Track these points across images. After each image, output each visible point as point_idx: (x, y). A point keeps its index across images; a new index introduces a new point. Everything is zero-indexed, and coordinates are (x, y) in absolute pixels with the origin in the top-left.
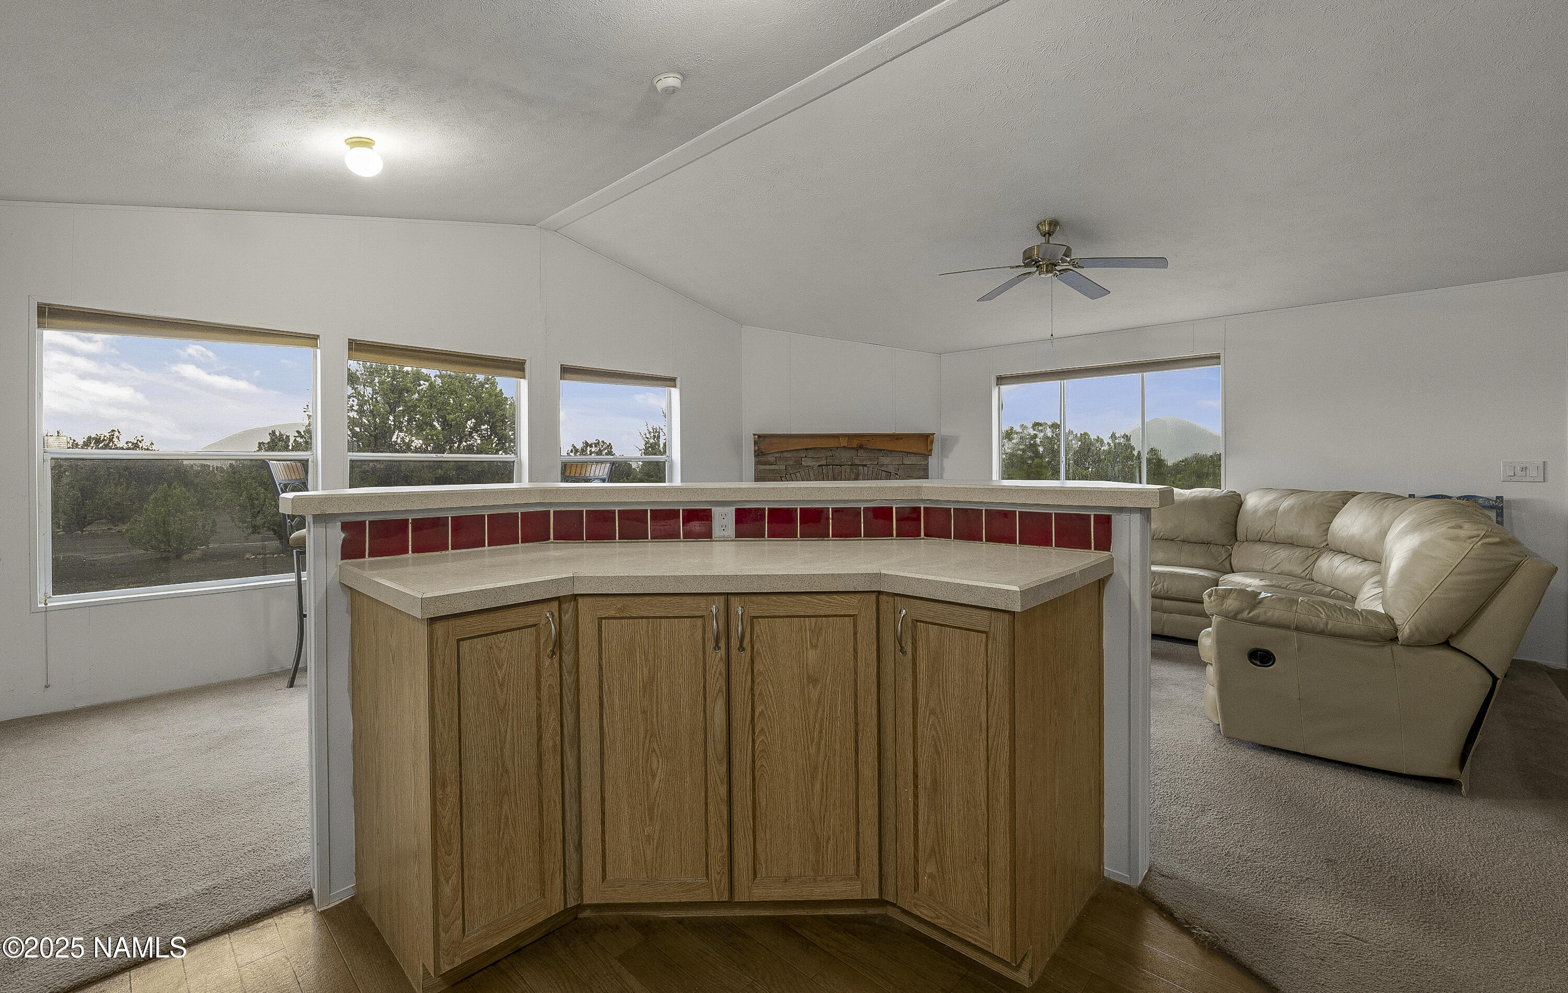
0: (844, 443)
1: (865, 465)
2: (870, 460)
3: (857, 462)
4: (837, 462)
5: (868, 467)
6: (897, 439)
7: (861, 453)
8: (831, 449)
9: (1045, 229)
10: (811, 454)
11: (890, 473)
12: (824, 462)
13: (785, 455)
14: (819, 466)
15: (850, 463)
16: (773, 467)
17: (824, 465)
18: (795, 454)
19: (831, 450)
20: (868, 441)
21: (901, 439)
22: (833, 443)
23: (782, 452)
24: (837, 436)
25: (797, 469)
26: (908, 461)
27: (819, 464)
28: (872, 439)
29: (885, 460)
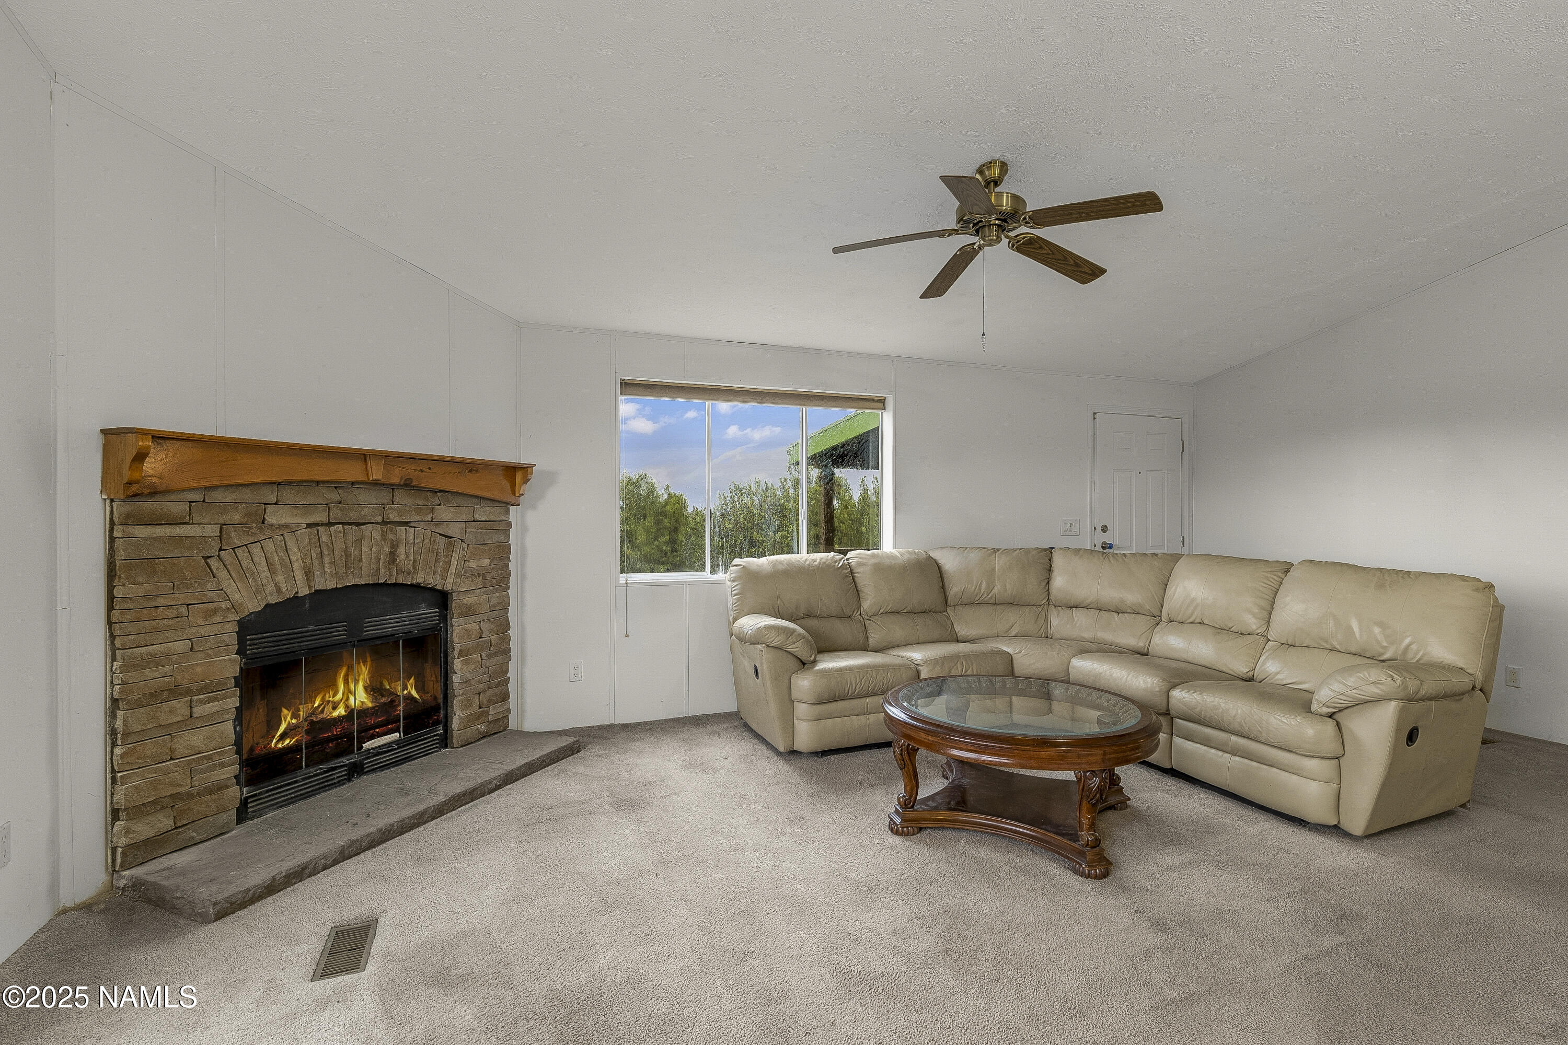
0: (377, 472)
1: (407, 524)
2: (420, 511)
3: (393, 516)
4: (351, 516)
5: (412, 527)
6: (470, 471)
7: (402, 497)
8: (337, 485)
9: (995, 174)
10: (289, 495)
11: (453, 538)
12: (321, 517)
13: (219, 496)
14: (309, 526)
15: (379, 519)
16: (180, 530)
17: (322, 525)
18: (248, 495)
19: (341, 488)
20: (422, 471)
21: (477, 471)
22: (352, 472)
23: (209, 489)
24: (364, 456)
25: (254, 534)
26: (482, 515)
27: (310, 520)
28: (430, 469)
29: (445, 513)
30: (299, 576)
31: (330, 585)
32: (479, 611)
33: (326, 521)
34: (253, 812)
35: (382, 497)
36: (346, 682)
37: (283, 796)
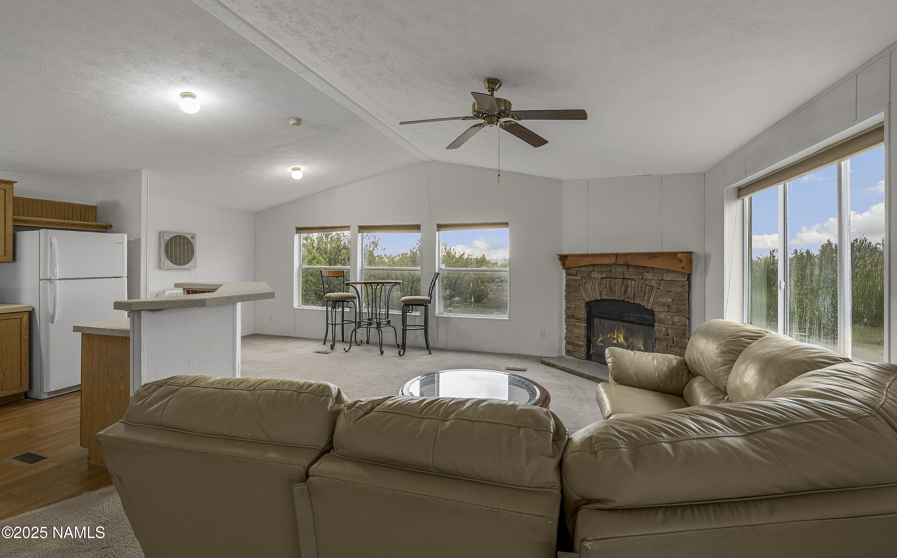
1: (633, 280)
2: (636, 274)
3: (627, 276)
4: (612, 276)
5: (635, 281)
6: (654, 257)
10: (597, 268)
11: (653, 287)
12: (604, 276)
13: (580, 269)
14: (601, 278)
15: (622, 277)
16: (574, 277)
18: (587, 268)
19: (610, 266)
20: (632, 259)
21: (658, 257)
22: (607, 261)
24: (609, 255)
25: (589, 280)
26: (667, 277)
27: (602, 276)
28: (635, 257)
29: (648, 276)
30: (598, 293)
31: (606, 298)
32: (666, 322)
33: (605, 277)
34: (593, 360)
35: (625, 269)
36: (617, 333)
37: (598, 360)
